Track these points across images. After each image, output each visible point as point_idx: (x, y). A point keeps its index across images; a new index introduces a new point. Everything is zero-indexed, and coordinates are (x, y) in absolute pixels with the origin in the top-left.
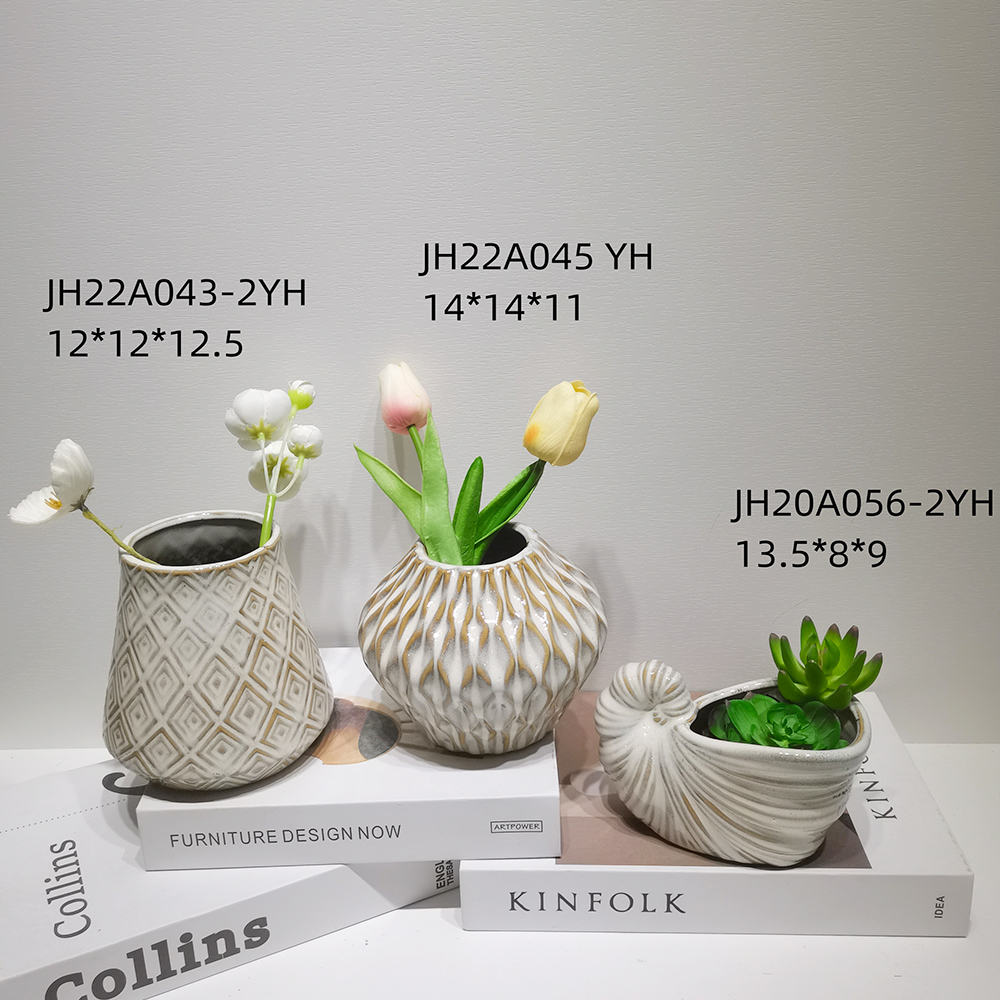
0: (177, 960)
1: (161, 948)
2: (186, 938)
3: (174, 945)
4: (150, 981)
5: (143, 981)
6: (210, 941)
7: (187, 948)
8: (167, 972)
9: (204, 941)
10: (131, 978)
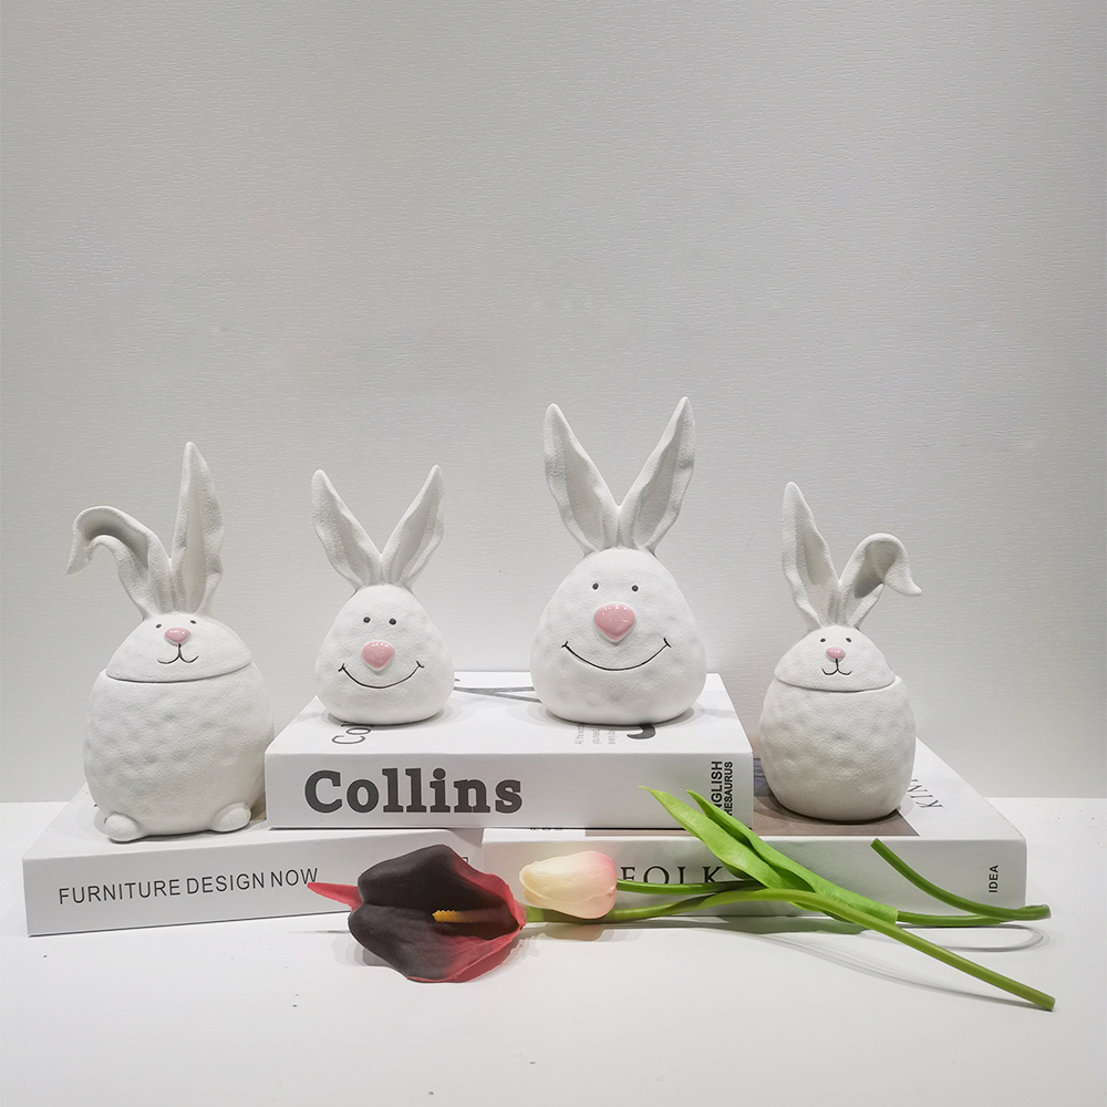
0: (428, 797)
1: (414, 774)
2: (439, 773)
3: (427, 778)
4: (400, 809)
5: (393, 806)
6: (462, 786)
7: (439, 786)
8: (416, 806)
9: (457, 784)
10: (383, 800)
